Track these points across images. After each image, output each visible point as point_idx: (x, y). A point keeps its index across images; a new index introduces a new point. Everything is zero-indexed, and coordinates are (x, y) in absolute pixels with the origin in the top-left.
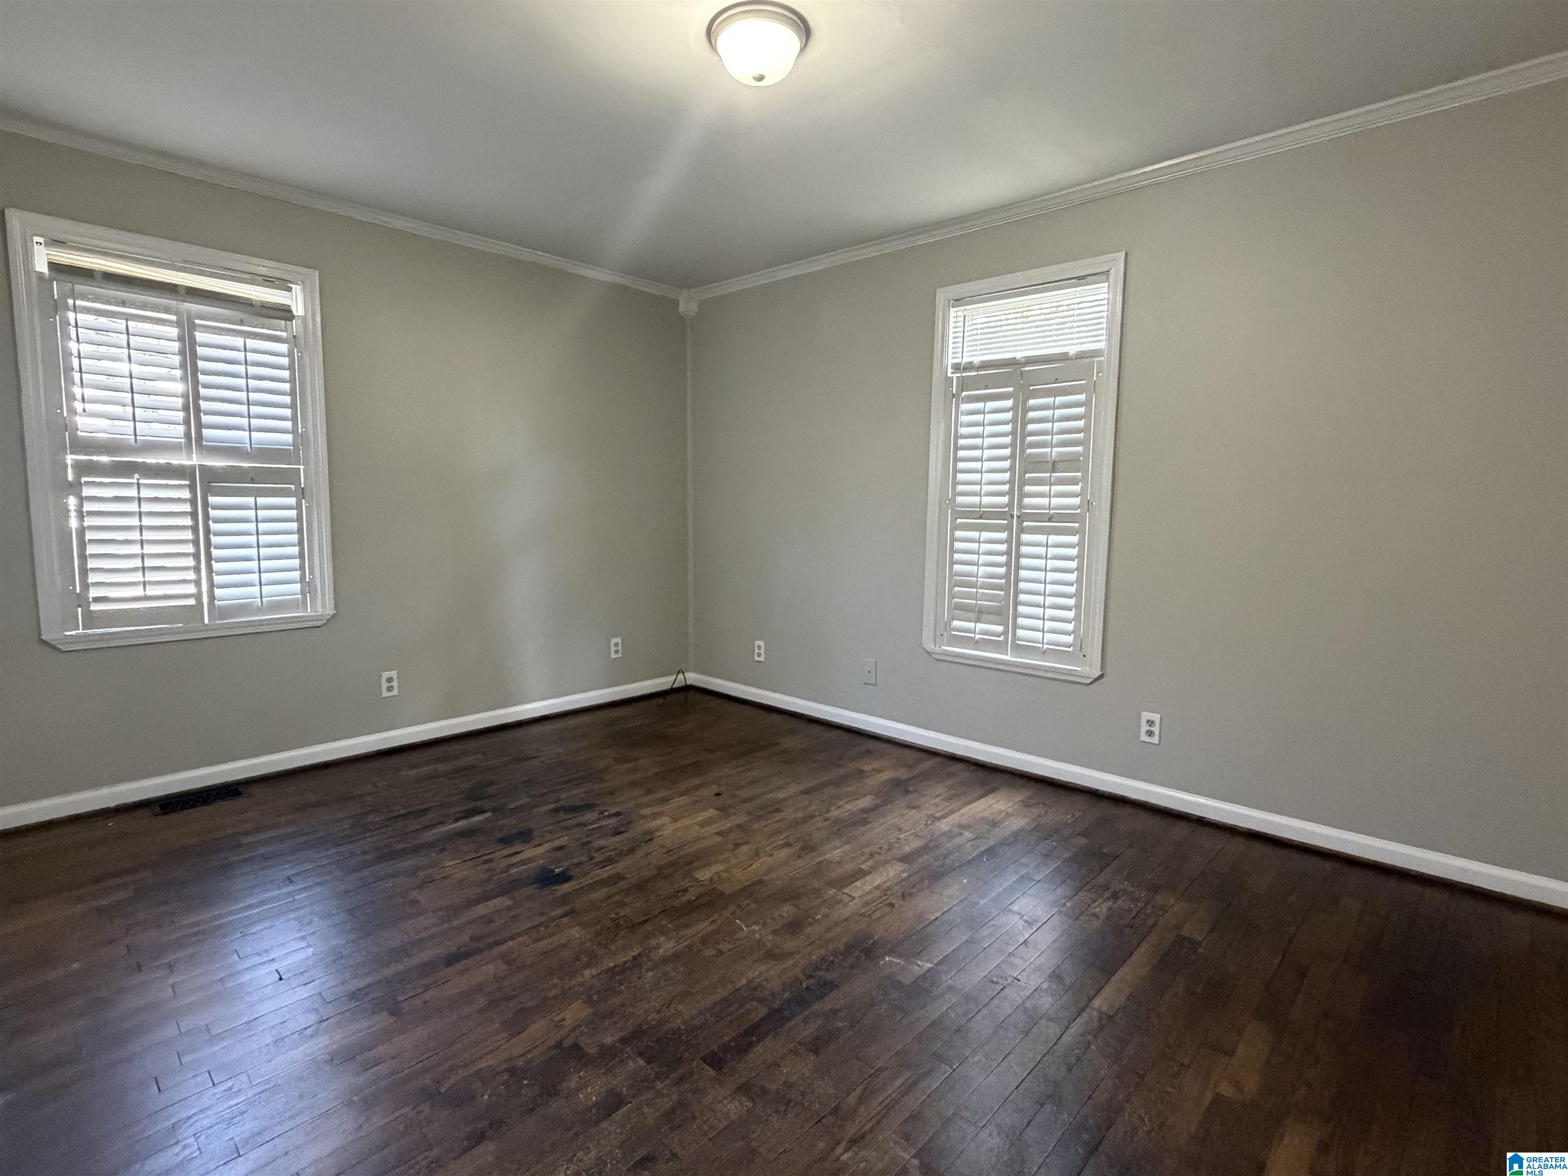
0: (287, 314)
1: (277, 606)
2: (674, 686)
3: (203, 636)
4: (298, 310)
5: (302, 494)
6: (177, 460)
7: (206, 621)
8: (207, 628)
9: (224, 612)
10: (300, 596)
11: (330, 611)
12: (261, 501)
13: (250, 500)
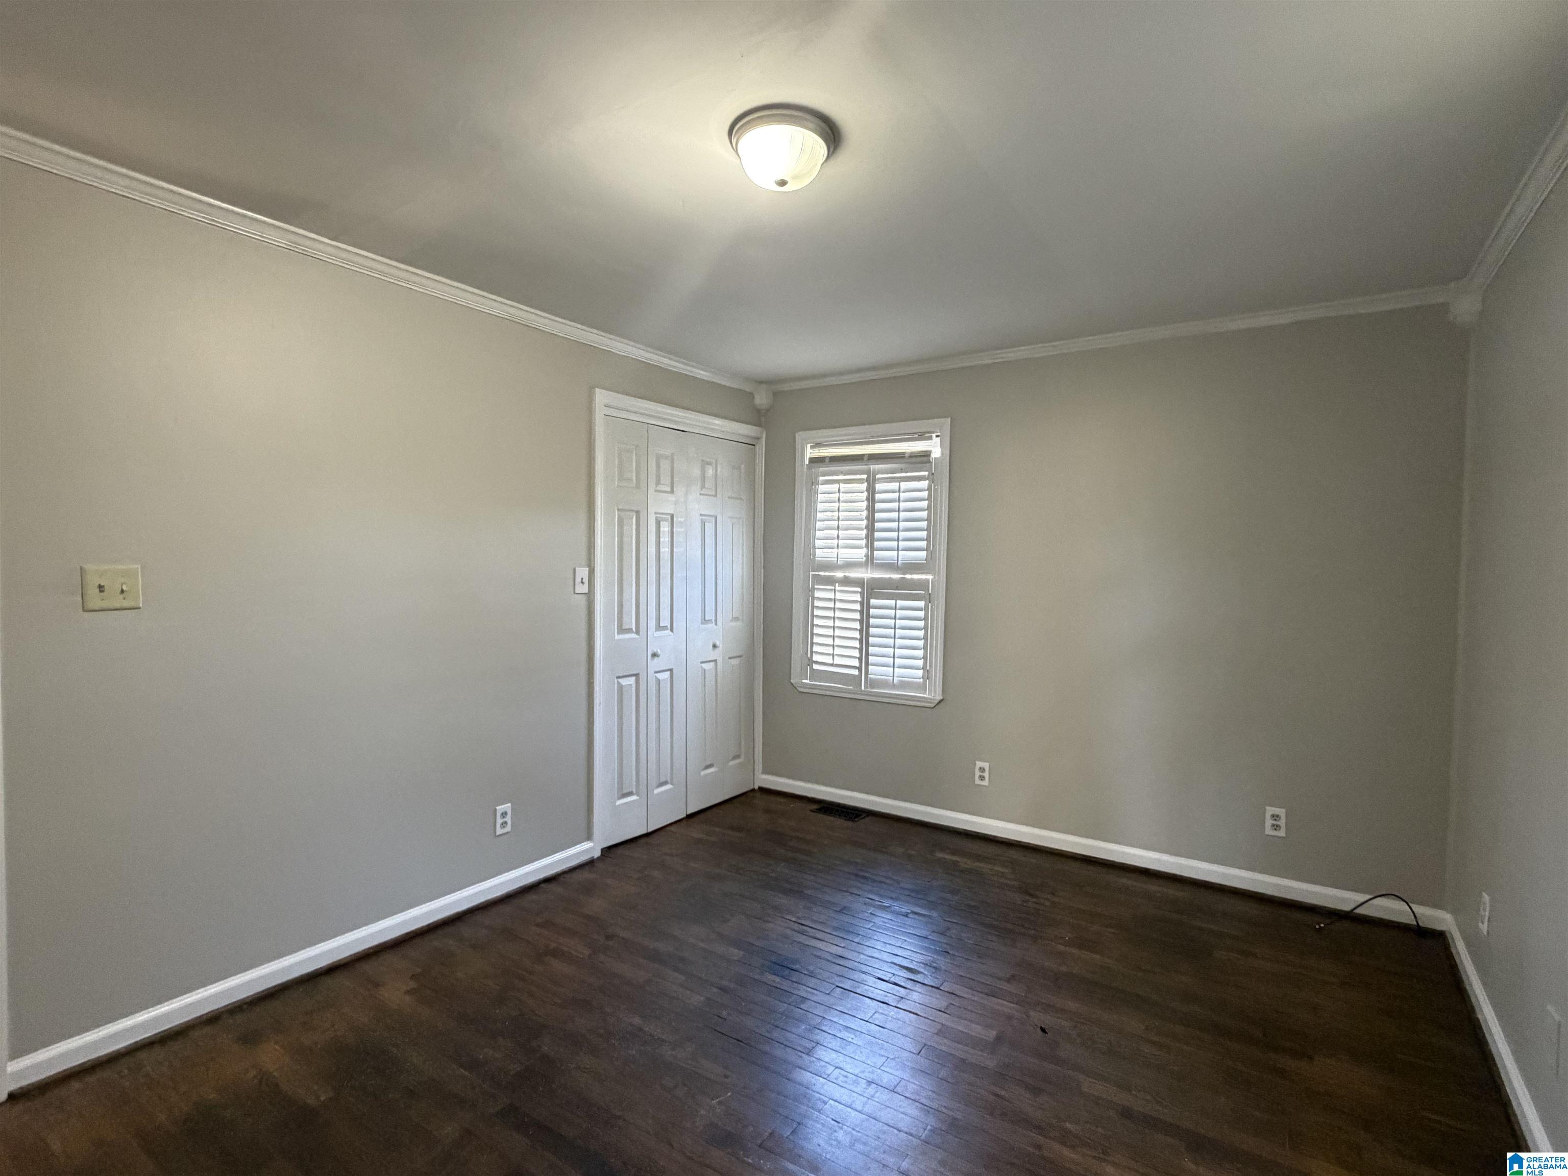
0: (925, 459)
1: (903, 685)
2: (1358, 911)
3: (860, 698)
4: (936, 453)
5: (929, 599)
6: (854, 574)
7: (863, 688)
8: (862, 693)
9: (873, 683)
10: (922, 680)
11: (939, 697)
12: (900, 603)
13: (891, 603)
